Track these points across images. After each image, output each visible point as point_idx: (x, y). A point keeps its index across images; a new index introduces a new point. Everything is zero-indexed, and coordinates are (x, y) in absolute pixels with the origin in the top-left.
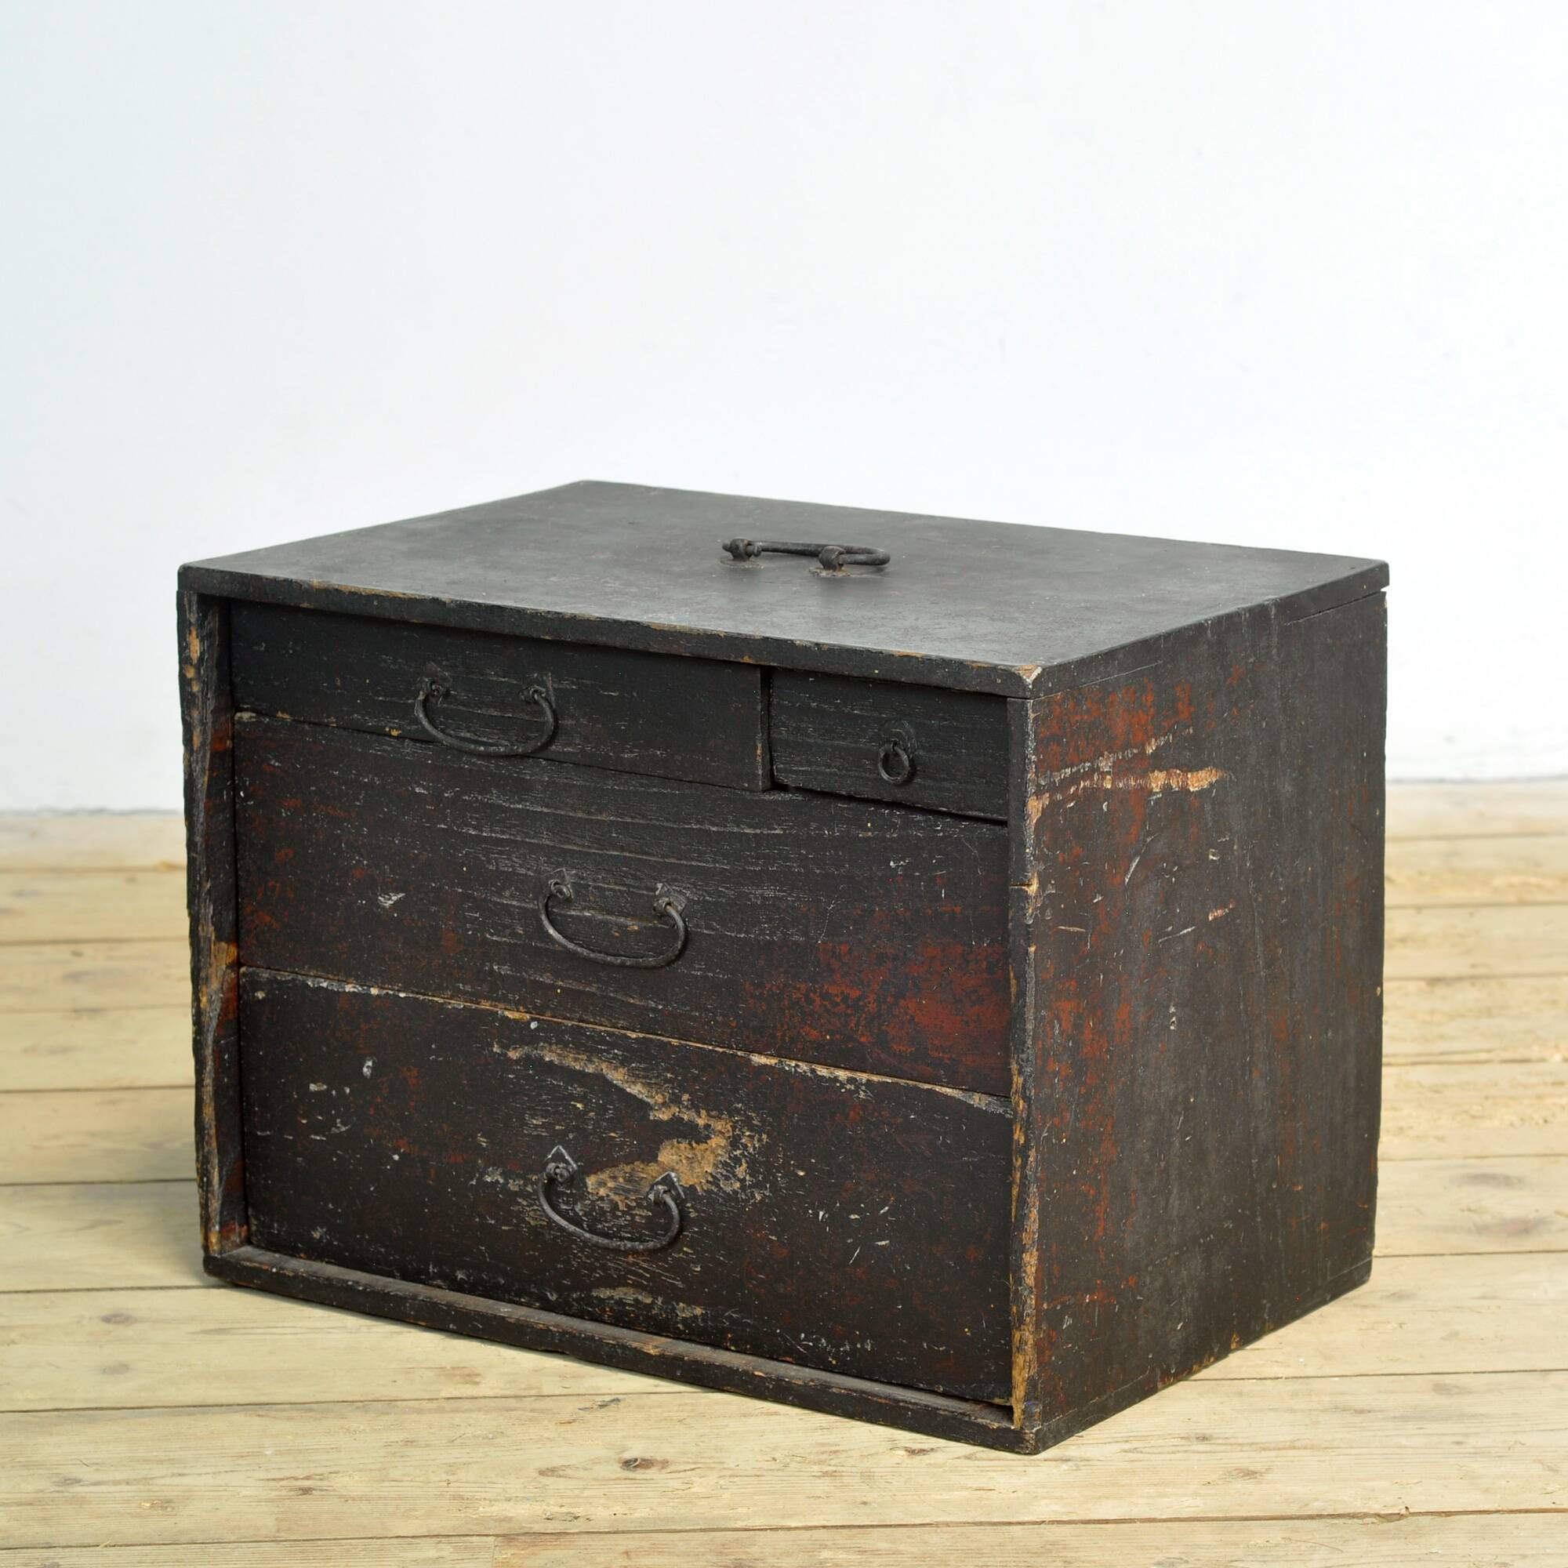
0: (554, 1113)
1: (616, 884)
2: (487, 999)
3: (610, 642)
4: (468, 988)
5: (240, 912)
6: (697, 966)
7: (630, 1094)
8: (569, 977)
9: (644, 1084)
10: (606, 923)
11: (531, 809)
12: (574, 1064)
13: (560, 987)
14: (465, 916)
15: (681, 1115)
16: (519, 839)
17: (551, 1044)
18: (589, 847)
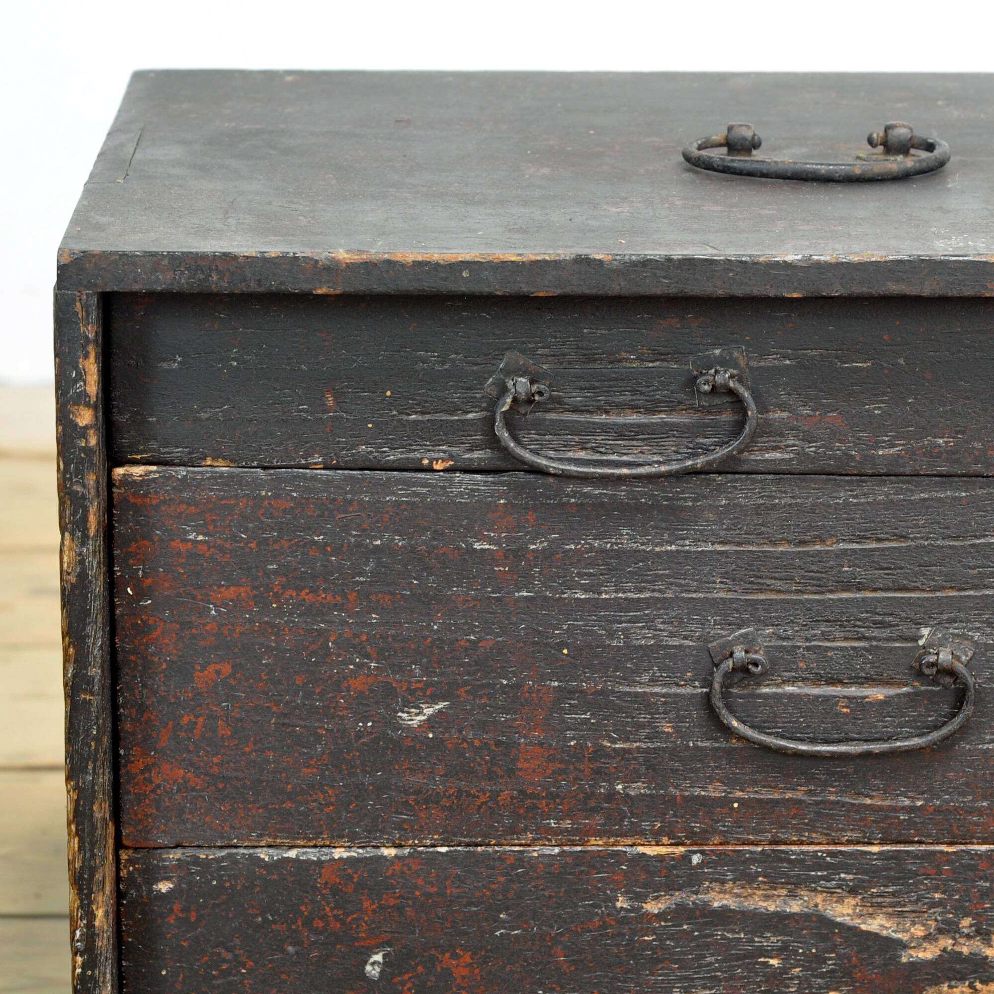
0: (727, 980)
1: (846, 639)
2: (599, 834)
3: (913, 291)
4: (567, 824)
5: (123, 771)
6: (988, 737)
7: (868, 933)
8: (754, 783)
9: (890, 915)
10: (827, 699)
11: (693, 549)
12: (764, 904)
13: (737, 800)
14: (563, 721)
15: (957, 949)
16: (669, 595)
17: (723, 882)
18: (798, 592)
